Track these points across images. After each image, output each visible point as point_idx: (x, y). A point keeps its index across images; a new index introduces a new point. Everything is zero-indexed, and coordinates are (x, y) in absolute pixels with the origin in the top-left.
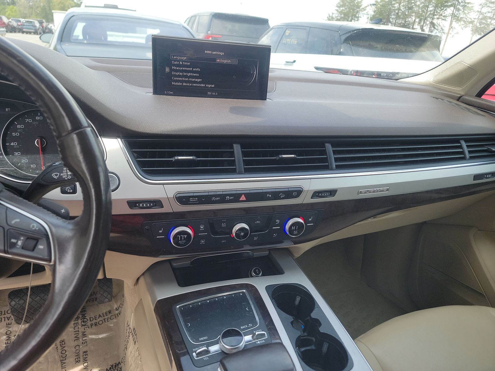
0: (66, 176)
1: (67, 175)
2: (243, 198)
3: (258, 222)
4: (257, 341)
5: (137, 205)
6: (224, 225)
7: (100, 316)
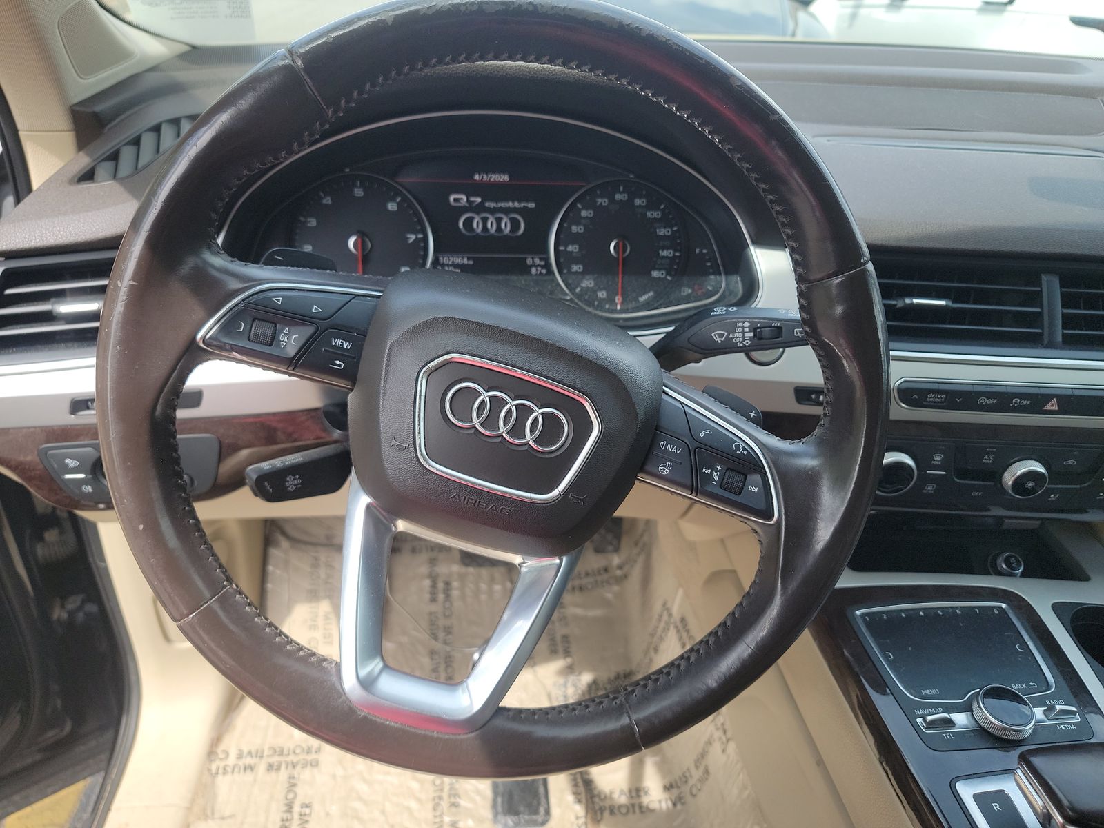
0: (741, 339)
1: (743, 337)
2: (1053, 405)
3: (1071, 462)
4: (1060, 724)
5: (813, 396)
6: (988, 459)
7: (587, 574)
